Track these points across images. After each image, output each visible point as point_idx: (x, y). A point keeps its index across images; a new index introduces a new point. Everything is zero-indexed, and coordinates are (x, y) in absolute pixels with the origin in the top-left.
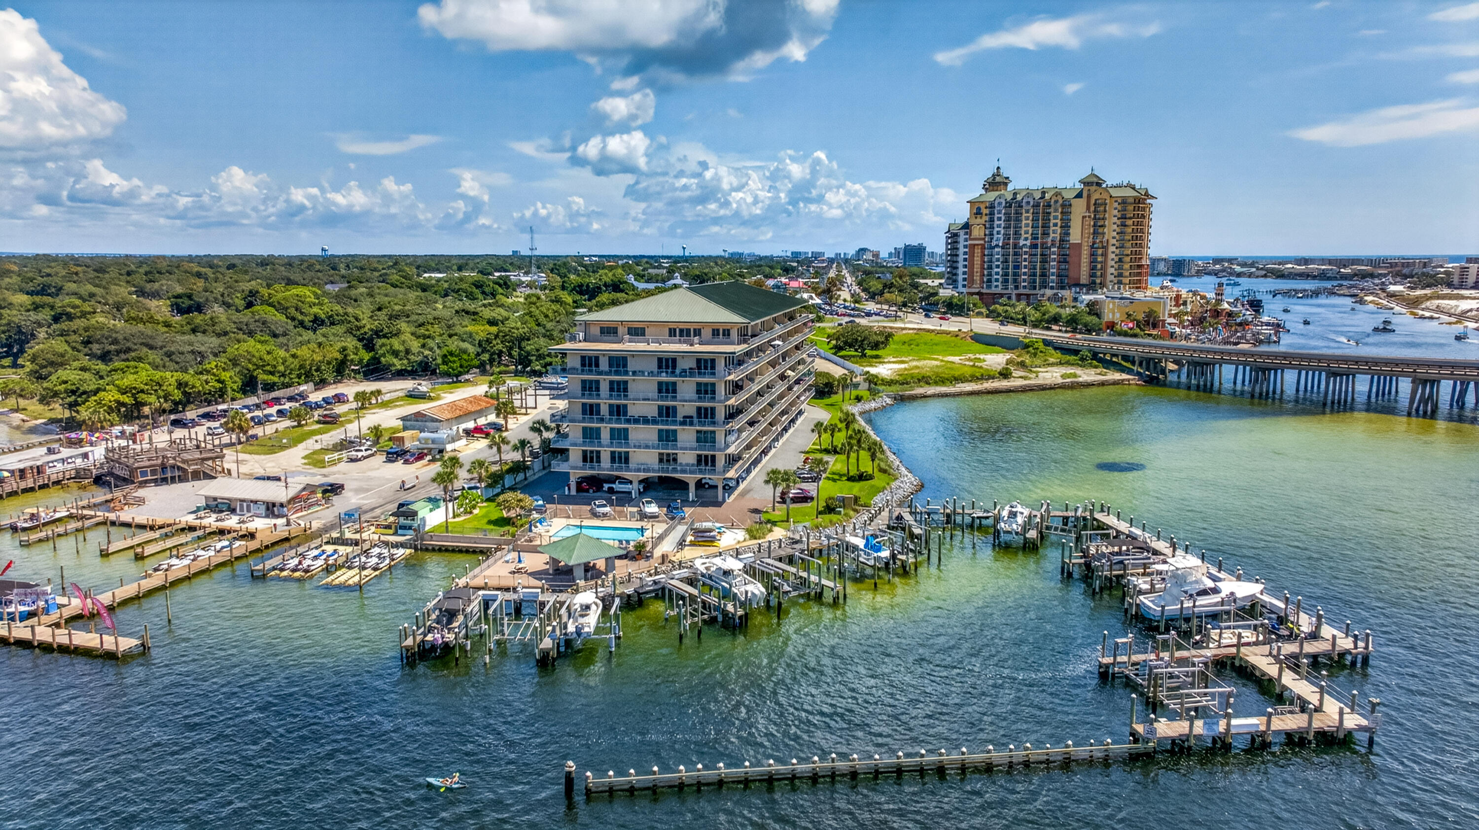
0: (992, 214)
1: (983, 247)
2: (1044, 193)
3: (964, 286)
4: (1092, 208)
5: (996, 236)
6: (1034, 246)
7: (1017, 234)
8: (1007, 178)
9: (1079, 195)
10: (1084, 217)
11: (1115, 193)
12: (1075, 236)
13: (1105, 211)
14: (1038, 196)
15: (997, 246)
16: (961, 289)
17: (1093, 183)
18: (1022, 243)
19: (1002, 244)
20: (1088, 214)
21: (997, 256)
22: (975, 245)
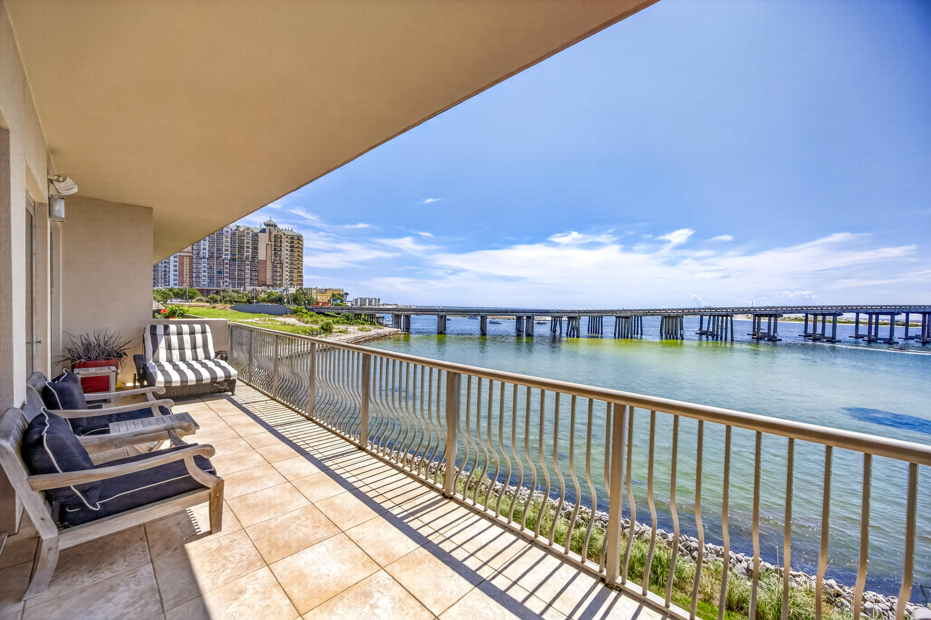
1: (191, 258)
2: (238, 226)
3: (176, 285)
4: (273, 240)
5: (202, 251)
6: (233, 260)
7: (219, 251)
9: (263, 231)
10: (267, 245)
11: (287, 233)
12: (262, 255)
13: (281, 242)
14: (234, 228)
15: (204, 258)
16: (172, 287)
17: (270, 226)
18: (224, 257)
19: (207, 256)
20: (270, 243)
21: (204, 265)
22: (184, 256)
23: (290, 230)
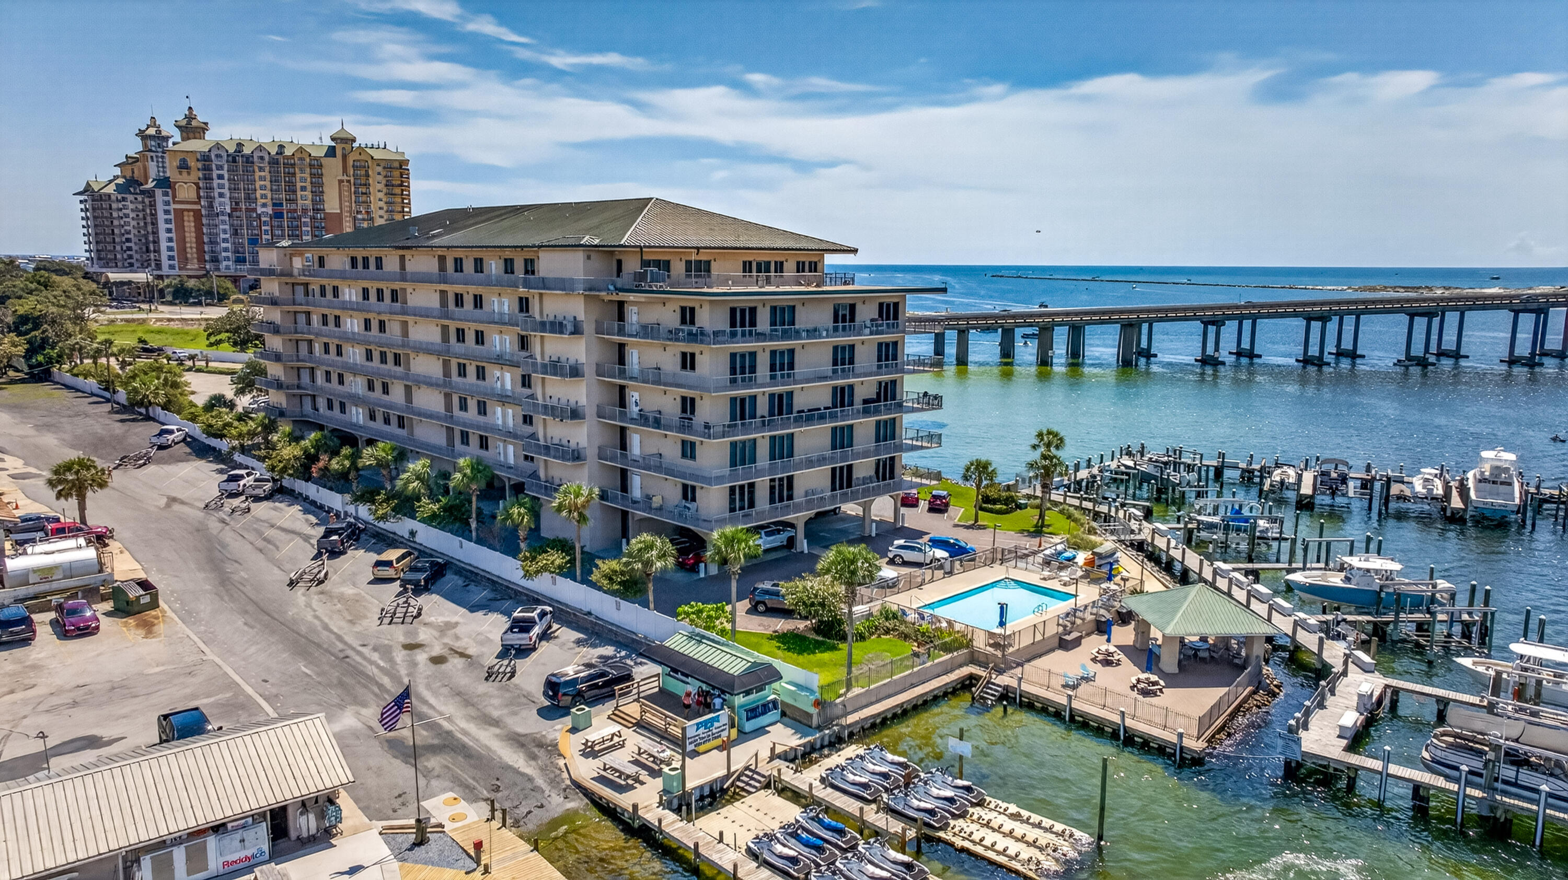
0: (207, 168)
1: (197, 215)
2: (281, 147)
3: (172, 267)
4: (350, 171)
5: (218, 200)
6: (278, 215)
7: (250, 198)
8: (206, 124)
9: (331, 152)
10: (341, 182)
11: (377, 155)
12: (332, 204)
13: (367, 176)
14: (273, 152)
15: (223, 213)
16: (165, 271)
17: (343, 141)
18: (260, 210)
19: (228, 211)
20: (345, 178)
21: (224, 228)
22: (183, 210)
23: (382, 146)
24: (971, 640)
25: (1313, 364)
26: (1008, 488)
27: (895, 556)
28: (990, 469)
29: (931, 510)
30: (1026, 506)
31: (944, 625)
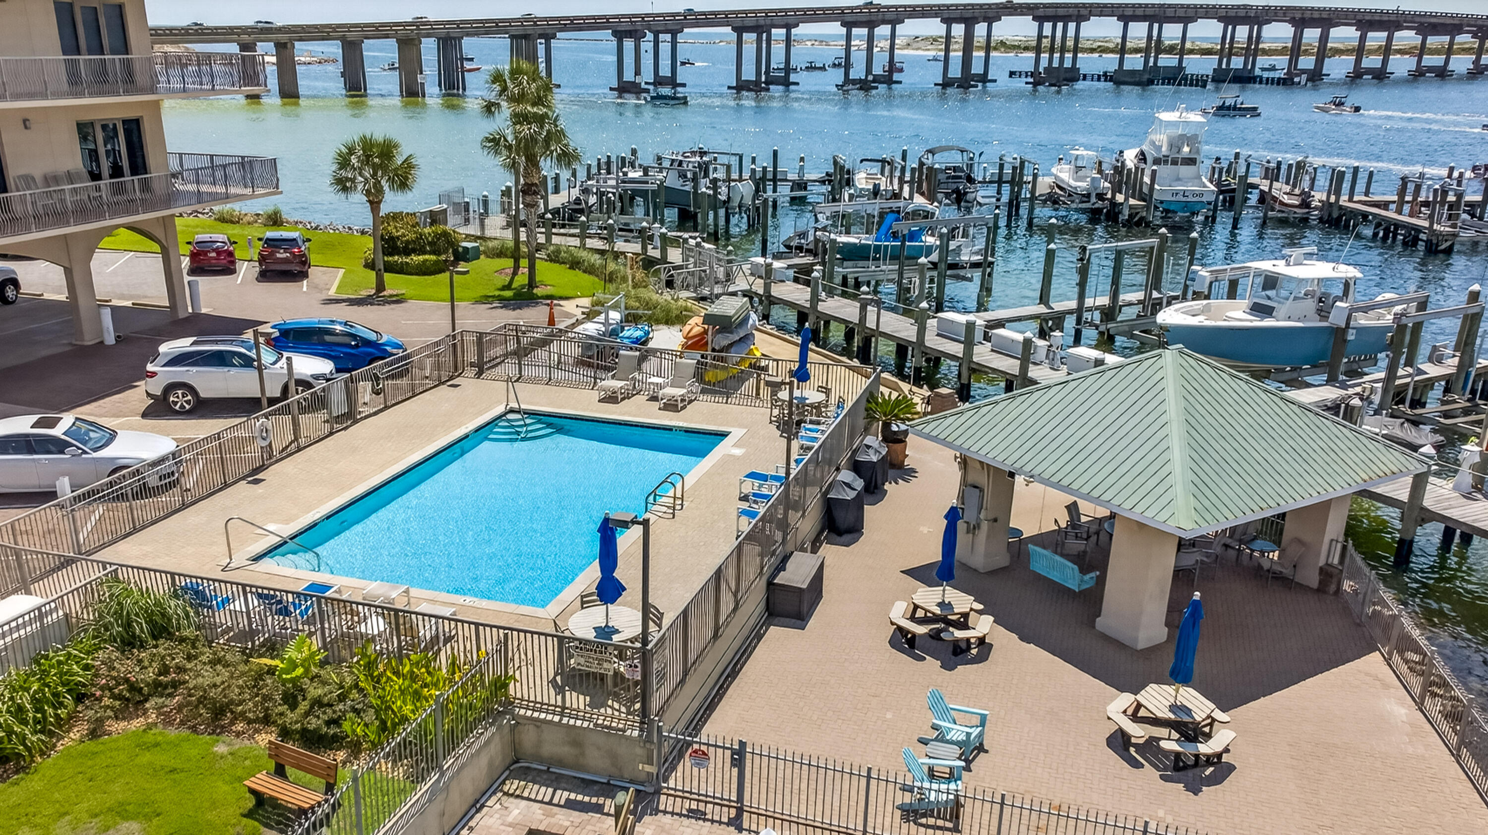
24: (501, 685)
25: (749, 90)
26: (435, 218)
27: (171, 388)
28: (399, 160)
29: (265, 276)
30: (475, 254)
31: (376, 625)
